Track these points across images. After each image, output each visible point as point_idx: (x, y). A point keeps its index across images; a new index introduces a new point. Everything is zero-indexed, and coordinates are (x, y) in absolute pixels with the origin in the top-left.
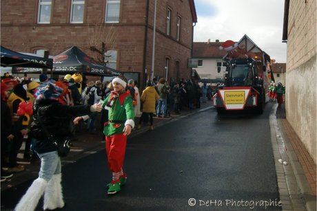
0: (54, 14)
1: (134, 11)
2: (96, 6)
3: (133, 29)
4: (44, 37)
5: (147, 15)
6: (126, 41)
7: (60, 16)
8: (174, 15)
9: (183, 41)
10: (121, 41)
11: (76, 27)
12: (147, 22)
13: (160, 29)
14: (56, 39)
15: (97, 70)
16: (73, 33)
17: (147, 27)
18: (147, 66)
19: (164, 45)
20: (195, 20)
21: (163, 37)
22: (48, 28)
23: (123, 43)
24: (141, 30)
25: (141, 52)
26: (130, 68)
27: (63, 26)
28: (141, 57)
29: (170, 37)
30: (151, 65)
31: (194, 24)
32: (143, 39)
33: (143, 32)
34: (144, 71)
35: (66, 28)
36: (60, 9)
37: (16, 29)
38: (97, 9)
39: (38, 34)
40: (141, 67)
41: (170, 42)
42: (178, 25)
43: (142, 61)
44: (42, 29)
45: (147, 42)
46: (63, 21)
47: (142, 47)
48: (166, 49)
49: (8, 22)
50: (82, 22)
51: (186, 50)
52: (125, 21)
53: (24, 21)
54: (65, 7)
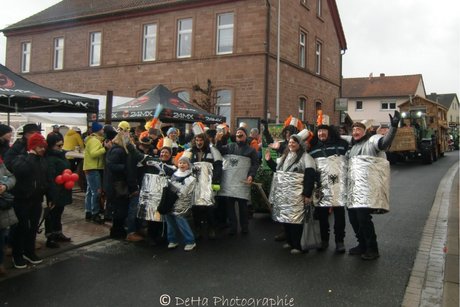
0: (160, 49)
1: (251, 36)
2: (206, 33)
3: (250, 61)
4: (149, 77)
5: (268, 41)
6: (241, 77)
7: (166, 50)
8: (311, 39)
9: (327, 75)
10: (237, 77)
11: (183, 63)
12: (268, 49)
13: (289, 59)
14: (162, 78)
15: (182, 116)
16: (180, 70)
17: (269, 56)
18: (271, 109)
19: (296, 81)
20: (343, 46)
21: (295, 70)
22: (153, 66)
23: (238, 80)
24: (260, 61)
25: (261, 90)
26: (247, 112)
27: (169, 62)
28: (261, 97)
29: (305, 71)
30: (276, 107)
31: (342, 52)
32: (263, 72)
33: (263, 64)
34: (266, 115)
35: (172, 65)
36: (166, 41)
37: (121, 69)
38: (207, 37)
39: (144, 74)
40: (262, 110)
41: (306, 77)
42: (318, 53)
43: (262, 103)
44: (147, 68)
45: (270, 76)
46: (168, 56)
47: (263, 83)
48: (299, 86)
49: (113, 63)
50: (189, 56)
51: (331, 87)
52: (240, 51)
53: (129, 60)
54: (170, 39)
